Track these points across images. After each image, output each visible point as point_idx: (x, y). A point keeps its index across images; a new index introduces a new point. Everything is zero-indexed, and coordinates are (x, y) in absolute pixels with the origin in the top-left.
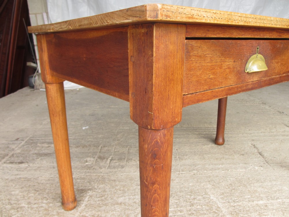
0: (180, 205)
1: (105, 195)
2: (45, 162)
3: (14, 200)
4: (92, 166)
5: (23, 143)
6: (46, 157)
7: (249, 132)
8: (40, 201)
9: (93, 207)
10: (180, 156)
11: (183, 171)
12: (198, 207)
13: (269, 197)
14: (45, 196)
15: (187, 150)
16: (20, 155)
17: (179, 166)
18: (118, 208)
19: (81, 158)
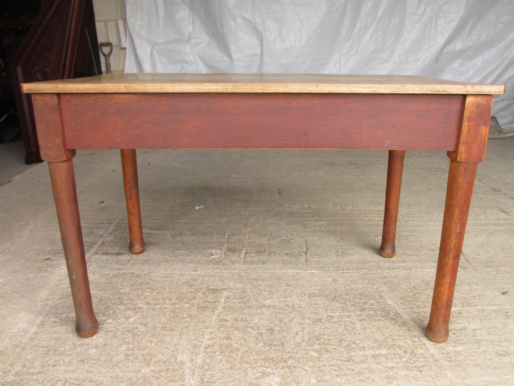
0: (346, 310)
1: (246, 296)
3: (126, 300)
4: (220, 260)
8: (161, 301)
9: (234, 310)
10: (343, 250)
11: (348, 269)
12: (371, 312)
17: (343, 263)
18: (266, 311)
19: (203, 250)
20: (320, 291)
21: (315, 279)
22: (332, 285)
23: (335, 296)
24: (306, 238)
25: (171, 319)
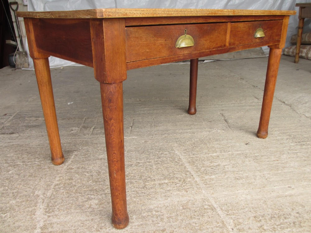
0: (149, 158)
1: (88, 153)
2: (34, 132)
3: (10, 160)
4: (77, 133)
5: (11, 118)
6: (34, 129)
7: (221, 103)
8: (33, 160)
9: (78, 162)
10: (156, 124)
11: (156, 135)
12: (164, 159)
13: (222, 151)
14: (37, 156)
15: (163, 119)
16: (10, 127)
17: (153, 131)
18: (99, 162)
19: (67, 128)
20: (135, 148)
22: (144, 144)
23: (144, 151)
24: (134, 118)
25: (37, 170)
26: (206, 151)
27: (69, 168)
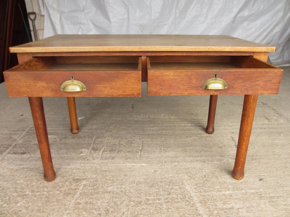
0: (159, 194)
1: (97, 184)
3: (19, 189)
4: (86, 157)
8: (42, 189)
9: (87, 195)
10: (165, 148)
11: (165, 162)
12: (174, 196)
13: (235, 188)
15: (172, 142)
16: (22, 146)
17: (163, 158)
18: (107, 196)
19: (77, 149)
20: (145, 179)
21: (143, 170)
22: (153, 175)
23: (154, 184)
24: (143, 140)
25: (45, 203)
26: (218, 187)
27: (77, 202)
